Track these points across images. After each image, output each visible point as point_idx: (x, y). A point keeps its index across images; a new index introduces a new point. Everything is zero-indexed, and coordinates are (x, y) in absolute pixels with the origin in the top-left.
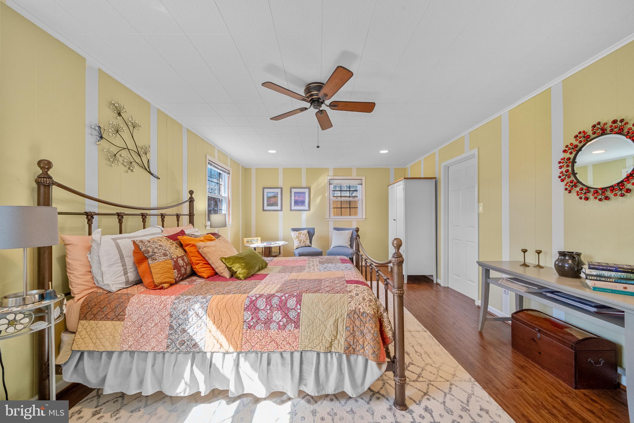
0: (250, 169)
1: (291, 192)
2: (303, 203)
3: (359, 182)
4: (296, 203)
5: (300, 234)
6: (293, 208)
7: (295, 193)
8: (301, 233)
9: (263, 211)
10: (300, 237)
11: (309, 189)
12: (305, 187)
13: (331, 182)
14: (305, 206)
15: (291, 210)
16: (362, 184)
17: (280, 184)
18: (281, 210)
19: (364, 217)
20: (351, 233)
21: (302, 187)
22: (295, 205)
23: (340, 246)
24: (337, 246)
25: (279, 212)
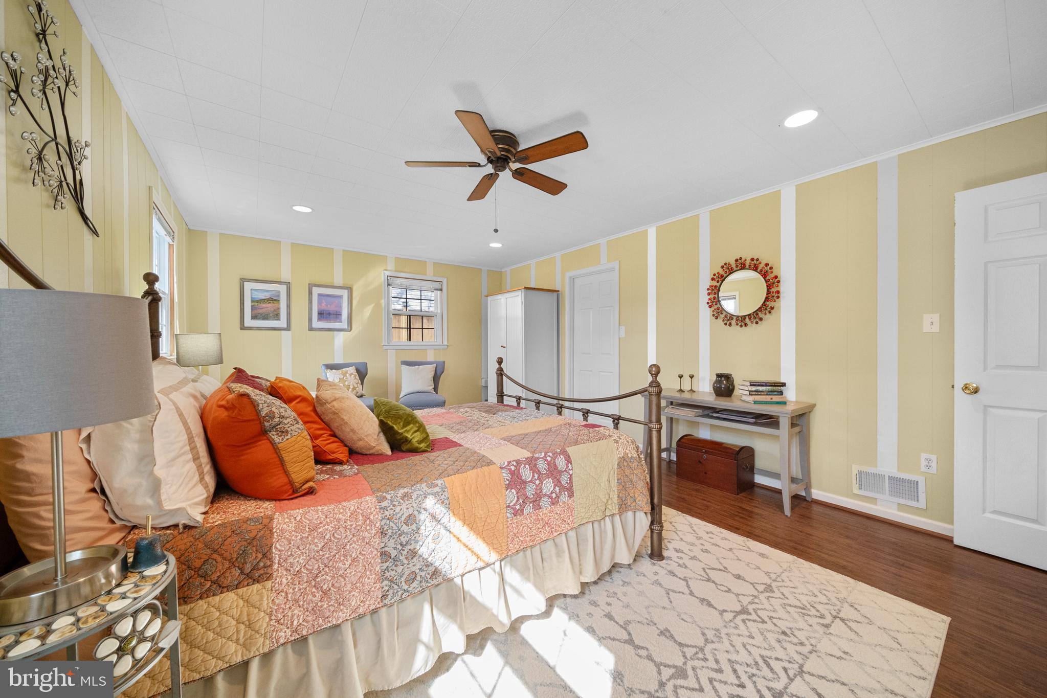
0: (204, 234)
1: (310, 293)
2: (337, 316)
3: (437, 285)
4: (322, 315)
5: (345, 374)
6: (316, 324)
7: (319, 295)
8: (347, 372)
9: (241, 329)
10: (346, 381)
11: (350, 289)
12: (342, 286)
13: (390, 282)
14: (341, 322)
15: (311, 329)
16: (441, 290)
17: (286, 276)
18: (288, 328)
19: (445, 343)
20: (435, 369)
21: (335, 285)
22: (319, 320)
23: (418, 392)
24: (413, 391)
25: (283, 332)
